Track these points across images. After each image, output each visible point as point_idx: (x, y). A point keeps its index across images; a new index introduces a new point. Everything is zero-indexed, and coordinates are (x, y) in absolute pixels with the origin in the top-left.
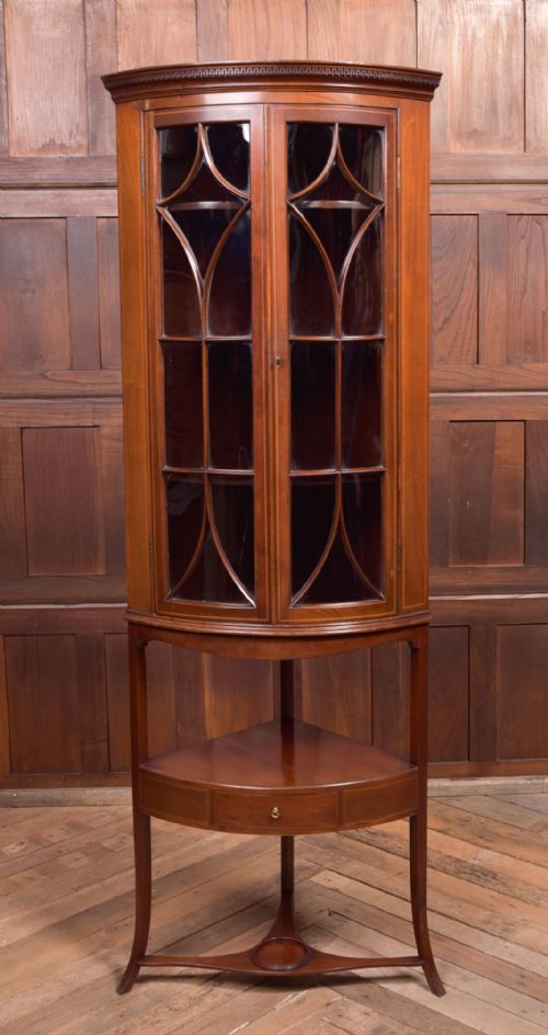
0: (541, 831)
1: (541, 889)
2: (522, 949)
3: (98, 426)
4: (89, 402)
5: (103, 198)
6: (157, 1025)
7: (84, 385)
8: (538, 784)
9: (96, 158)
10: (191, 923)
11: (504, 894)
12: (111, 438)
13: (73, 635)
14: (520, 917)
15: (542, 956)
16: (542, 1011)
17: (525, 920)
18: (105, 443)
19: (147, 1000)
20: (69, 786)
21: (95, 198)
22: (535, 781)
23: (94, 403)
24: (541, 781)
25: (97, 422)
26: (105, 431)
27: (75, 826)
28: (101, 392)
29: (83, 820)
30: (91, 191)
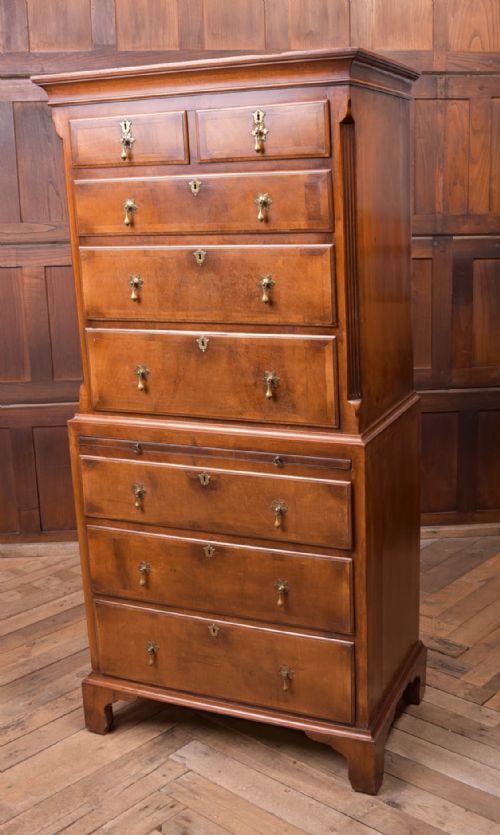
3: (20, 267)
4: (13, 248)
5: (18, 86)
7: (8, 234)
9: (11, 54)
12: (30, 276)
13: (8, 428)
18: (26, 280)
20: (10, 543)
21: (11, 87)
23: (17, 249)
25: (20, 264)
26: (26, 271)
27: (14, 572)
28: (22, 240)
29: (20, 567)
30: (8, 81)
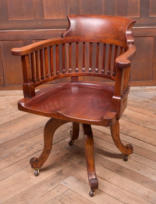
0: (143, 103)
1: (140, 120)
2: (132, 138)
6: (10, 162)
8: (144, 89)
10: (26, 131)
11: (128, 121)
14: (133, 128)
15: (138, 140)
16: (136, 157)
17: (134, 129)
19: (7, 154)
22: (142, 88)
24: (145, 88)
